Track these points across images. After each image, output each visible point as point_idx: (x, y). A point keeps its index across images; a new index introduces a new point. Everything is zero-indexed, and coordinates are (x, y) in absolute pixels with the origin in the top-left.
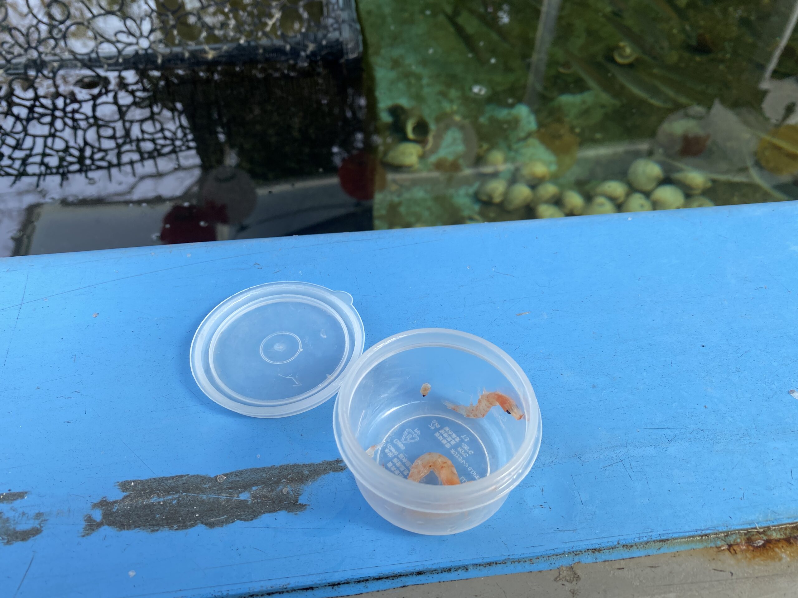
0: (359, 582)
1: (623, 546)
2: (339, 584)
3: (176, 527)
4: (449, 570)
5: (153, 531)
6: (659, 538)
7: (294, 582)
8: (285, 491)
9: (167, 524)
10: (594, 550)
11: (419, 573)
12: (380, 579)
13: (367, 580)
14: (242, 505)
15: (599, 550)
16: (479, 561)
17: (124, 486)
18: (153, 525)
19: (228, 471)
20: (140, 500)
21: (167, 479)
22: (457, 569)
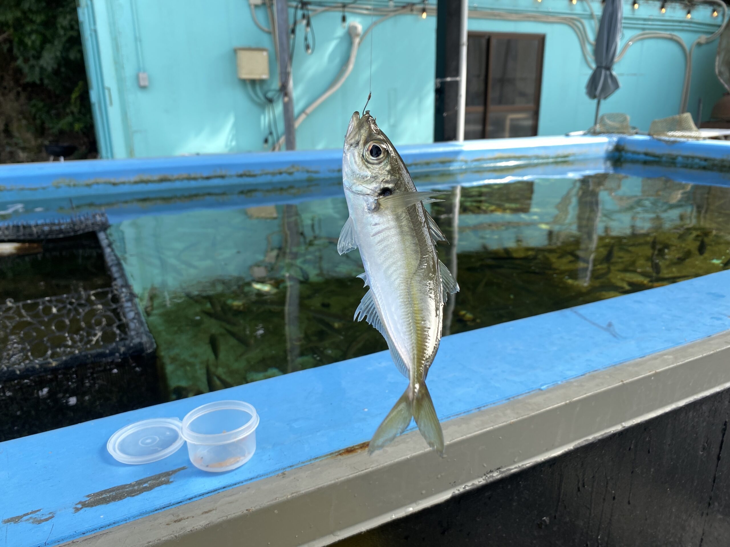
0: (200, 496)
1: (302, 463)
2: (192, 498)
3: (117, 500)
4: (236, 484)
5: (107, 504)
6: (314, 458)
7: (173, 501)
8: (163, 479)
9: (113, 500)
10: (291, 466)
11: (224, 488)
12: (208, 493)
13: (203, 494)
14: (146, 487)
15: (293, 466)
16: (247, 478)
17: (88, 496)
18: (107, 502)
19: (136, 480)
20: (98, 498)
21: (108, 489)
22: (239, 483)
